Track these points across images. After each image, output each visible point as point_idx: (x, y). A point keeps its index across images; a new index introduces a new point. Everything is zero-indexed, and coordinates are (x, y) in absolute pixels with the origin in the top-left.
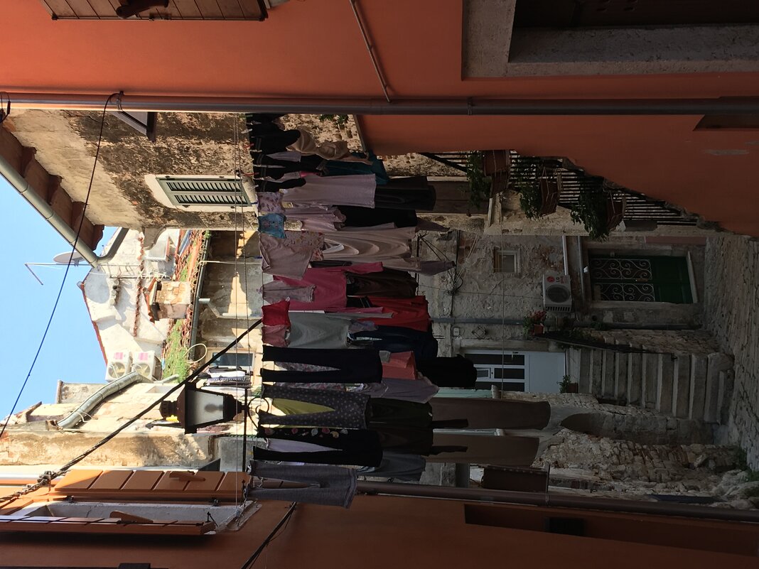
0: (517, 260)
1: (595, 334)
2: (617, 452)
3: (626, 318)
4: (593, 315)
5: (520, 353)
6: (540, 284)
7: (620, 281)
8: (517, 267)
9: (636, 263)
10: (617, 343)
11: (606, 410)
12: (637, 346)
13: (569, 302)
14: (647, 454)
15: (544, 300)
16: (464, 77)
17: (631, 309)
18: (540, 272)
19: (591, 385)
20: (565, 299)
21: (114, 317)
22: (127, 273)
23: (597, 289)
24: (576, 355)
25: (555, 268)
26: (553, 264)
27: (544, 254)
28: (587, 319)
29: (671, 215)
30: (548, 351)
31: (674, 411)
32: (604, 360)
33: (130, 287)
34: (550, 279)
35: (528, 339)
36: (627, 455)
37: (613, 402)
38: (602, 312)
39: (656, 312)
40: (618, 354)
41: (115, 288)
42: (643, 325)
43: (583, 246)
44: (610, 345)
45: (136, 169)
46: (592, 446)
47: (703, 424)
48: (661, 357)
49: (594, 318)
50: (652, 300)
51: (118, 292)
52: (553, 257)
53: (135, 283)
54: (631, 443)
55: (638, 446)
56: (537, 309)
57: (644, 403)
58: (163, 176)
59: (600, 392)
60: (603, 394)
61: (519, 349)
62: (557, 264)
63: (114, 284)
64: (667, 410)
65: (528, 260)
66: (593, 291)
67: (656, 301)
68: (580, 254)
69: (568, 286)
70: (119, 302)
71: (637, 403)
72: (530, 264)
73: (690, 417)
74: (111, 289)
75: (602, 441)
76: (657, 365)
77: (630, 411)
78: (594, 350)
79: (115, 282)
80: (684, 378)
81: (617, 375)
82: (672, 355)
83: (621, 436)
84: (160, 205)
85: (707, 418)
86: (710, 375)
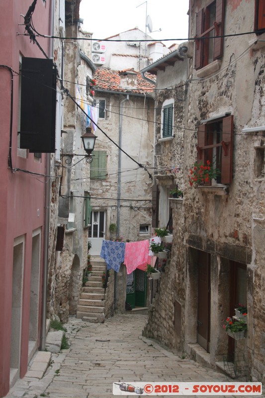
2: (66, 276)
3: (120, 281)
5: (104, 236)
8: (142, 234)
10: (109, 277)
11: (81, 273)
12: (107, 286)
14: (65, 288)
17: (123, 283)
31: (81, 300)
32: (101, 272)
33: (136, 51)
36: (65, 281)
37: (84, 275)
38: (122, 271)
39: (122, 294)
42: (116, 288)
45: (176, 97)
46: (68, 266)
47: (76, 311)
48: (103, 295)
50: (127, 292)
51: (133, 46)
53: (138, 54)
54: (69, 282)
55: (68, 285)
57: (84, 288)
58: (173, 106)
61: (106, 235)
64: (81, 297)
67: (127, 295)
71: (83, 285)
73: (78, 306)
74: (135, 43)
75: (70, 270)
76: (100, 293)
77: (81, 282)
78: (105, 268)
80: (95, 304)
81: (95, 277)
82: (104, 299)
83: (71, 278)
84: (164, 101)
85: (78, 312)
86: (95, 314)
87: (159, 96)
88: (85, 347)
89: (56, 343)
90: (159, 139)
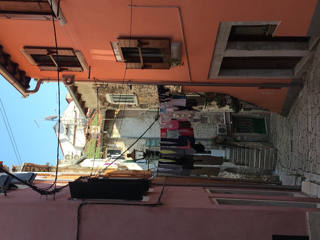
0: (209, 119)
1: (235, 143)
3: (244, 138)
4: (234, 137)
5: (210, 150)
6: (217, 127)
7: (242, 126)
8: (209, 121)
9: (248, 120)
10: (242, 146)
11: (238, 167)
12: (248, 147)
13: (226, 133)
15: (218, 133)
16: (208, 79)
17: (246, 135)
18: (216, 123)
19: (233, 160)
20: (225, 132)
21: (66, 139)
22: (70, 123)
23: (235, 129)
24: (228, 150)
25: (221, 122)
26: (220, 120)
27: (218, 117)
28: (232, 139)
29: (255, 107)
30: (219, 149)
31: (259, 167)
32: (237, 152)
33: (72, 128)
34: (220, 126)
35: (213, 145)
37: (240, 165)
38: (237, 137)
39: (254, 137)
40: (242, 149)
41: (66, 128)
42: (250, 141)
43: (230, 115)
44: (239, 146)
45: (105, 92)
46: (234, 175)
47: (268, 171)
48: (255, 150)
49: (234, 138)
50: (253, 133)
51: (67, 130)
52: (221, 118)
53: (73, 127)
54: (245, 175)
55: (248, 176)
56: (215, 136)
57: (250, 165)
58: (112, 94)
59: (236, 162)
60: (237, 162)
62: (222, 121)
63: (66, 127)
64: (257, 167)
65: (212, 119)
66: (234, 130)
67: (255, 133)
68: (229, 117)
69: (226, 128)
70: (68, 133)
71: (248, 165)
72: (213, 121)
73: (264, 169)
74: (65, 129)
75: (237, 174)
76: (254, 153)
77: (246, 167)
78: (234, 148)
79: (66, 126)
80: (262, 157)
81: (242, 156)
82: (259, 149)
83: (242, 174)
84: (108, 102)
85: (269, 169)
86: (270, 155)
87: (104, 106)
88: (297, 158)
89: (294, 180)
90: (137, 105)
